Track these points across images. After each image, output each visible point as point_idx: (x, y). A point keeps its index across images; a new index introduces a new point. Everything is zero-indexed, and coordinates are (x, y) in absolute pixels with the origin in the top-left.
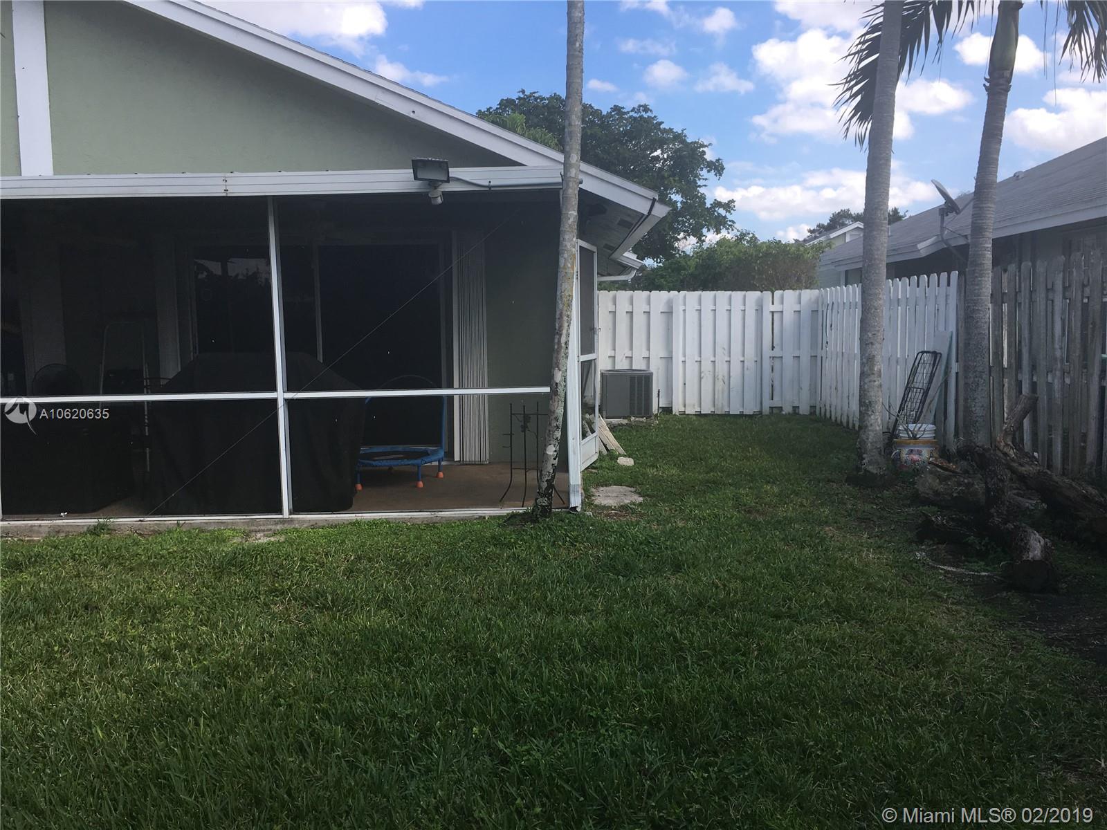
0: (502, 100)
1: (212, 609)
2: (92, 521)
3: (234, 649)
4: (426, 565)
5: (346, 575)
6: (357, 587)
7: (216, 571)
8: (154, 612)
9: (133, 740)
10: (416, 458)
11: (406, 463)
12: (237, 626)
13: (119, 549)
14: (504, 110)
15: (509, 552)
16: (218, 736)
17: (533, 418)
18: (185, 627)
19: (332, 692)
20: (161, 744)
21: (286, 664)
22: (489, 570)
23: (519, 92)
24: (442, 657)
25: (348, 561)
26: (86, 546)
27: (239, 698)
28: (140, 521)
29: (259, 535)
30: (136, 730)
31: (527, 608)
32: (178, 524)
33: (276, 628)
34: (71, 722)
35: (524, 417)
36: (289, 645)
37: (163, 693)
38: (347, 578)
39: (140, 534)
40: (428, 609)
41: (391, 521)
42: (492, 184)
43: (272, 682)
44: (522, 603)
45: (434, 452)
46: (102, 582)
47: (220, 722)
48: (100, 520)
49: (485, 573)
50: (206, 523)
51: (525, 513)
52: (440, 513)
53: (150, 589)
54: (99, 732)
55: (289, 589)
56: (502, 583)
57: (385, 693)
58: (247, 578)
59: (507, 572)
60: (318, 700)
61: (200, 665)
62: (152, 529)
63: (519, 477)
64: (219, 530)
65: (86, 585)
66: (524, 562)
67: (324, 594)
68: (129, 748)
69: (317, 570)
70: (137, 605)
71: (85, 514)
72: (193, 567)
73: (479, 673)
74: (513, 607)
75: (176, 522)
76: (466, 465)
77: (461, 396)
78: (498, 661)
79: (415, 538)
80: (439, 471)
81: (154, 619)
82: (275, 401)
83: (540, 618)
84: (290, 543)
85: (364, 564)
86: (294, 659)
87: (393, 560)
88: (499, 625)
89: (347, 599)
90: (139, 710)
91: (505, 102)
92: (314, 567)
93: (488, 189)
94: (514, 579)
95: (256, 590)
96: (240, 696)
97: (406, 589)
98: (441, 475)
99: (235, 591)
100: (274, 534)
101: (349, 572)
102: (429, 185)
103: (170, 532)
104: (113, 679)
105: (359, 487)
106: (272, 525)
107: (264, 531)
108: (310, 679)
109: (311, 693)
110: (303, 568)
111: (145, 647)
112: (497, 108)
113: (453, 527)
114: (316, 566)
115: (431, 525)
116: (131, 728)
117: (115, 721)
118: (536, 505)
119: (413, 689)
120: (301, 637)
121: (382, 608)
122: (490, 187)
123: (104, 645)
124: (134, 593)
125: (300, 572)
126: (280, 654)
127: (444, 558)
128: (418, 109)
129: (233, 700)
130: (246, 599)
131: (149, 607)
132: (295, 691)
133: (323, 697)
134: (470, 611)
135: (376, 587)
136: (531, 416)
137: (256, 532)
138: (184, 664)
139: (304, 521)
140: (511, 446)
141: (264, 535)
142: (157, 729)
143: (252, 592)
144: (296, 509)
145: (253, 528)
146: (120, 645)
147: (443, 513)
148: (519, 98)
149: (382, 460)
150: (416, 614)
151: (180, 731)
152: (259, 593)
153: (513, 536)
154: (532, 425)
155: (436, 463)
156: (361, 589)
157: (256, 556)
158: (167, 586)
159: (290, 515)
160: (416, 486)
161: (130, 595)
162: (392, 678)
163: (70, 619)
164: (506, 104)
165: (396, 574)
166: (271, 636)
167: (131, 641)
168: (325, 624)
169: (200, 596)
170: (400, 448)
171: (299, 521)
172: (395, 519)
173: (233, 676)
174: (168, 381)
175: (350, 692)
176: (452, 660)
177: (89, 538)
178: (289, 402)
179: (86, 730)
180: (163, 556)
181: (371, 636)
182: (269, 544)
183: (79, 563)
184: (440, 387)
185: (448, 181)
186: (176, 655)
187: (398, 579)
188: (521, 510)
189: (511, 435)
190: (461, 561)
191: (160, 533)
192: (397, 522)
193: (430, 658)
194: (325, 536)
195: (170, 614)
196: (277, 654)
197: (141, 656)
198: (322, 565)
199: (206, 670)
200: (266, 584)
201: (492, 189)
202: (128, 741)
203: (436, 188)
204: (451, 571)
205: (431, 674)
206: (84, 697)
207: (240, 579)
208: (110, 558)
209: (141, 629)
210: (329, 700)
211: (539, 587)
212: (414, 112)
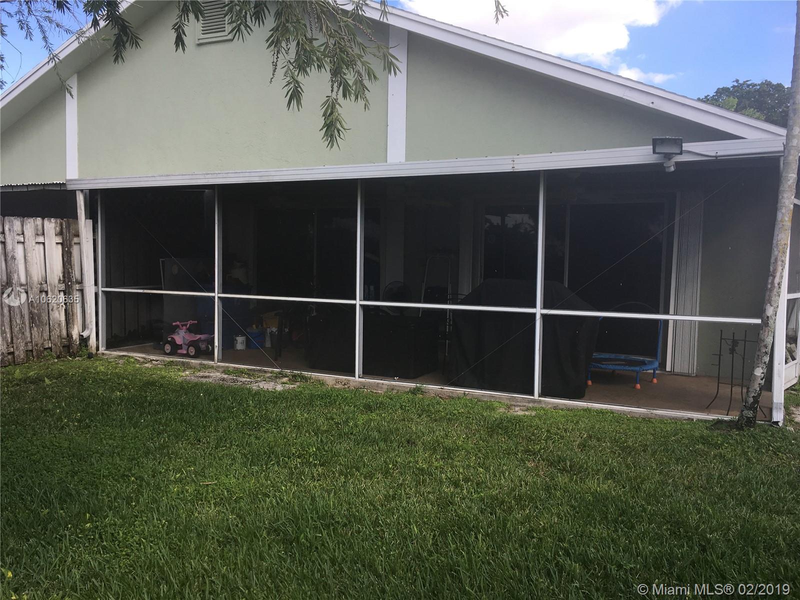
0: (718, 89)
1: (486, 457)
2: (412, 385)
3: (501, 488)
4: (644, 451)
5: (580, 448)
6: (589, 458)
7: (489, 430)
8: (449, 453)
9: (436, 539)
10: (636, 366)
11: (628, 369)
12: (503, 472)
13: (428, 405)
14: (720, 97)
15: (716, 452)
16: (490, 550)
17: (741, 344)
18: (469, 466)
19: (571, 536)
20: (453, 546)
21: (537, 507)
22: (698, 464)
23: (734, 82)
24: (659, 528)
25: (581, 438)
26: (409, 401)
27: (505, 526)
28: (441, 388)
29: (517, 409)
30: (438, 532)
31: (733, 501)
32: (464, 394)
33: (530, 479)
34: (398, 518)
35: (733, 342)
36: (539, 494)
37: (455, 510)
38: (581, 450)
39: (441, 397)
40: (647, 486)
41: (614, 411)
42: (719, 154)
43: (528, 518)
44: (728, 496)
45: (651, 363)
46: (419, 426)
47: (492, 539)
48: (418, 385)
49: (694, 465)
50: (482, 395)
51: (731, 421)
52: (655, 411)
53: (447, 435)
54: (415, 528)
55: (539, 451)
56: (710, 477)
57: (613, 546)
58: (509, 438)
59: (714, 468)
60: (561, 540)
61: (479, 496)
62: (448, 395)
63: (725, 390)
64: (491, 401)
65: (408, 427)
66: (730, 462)
67: (564, 461)
68: (433, 544)
69: (559, 441)
70: (439, 445)
71: (408, 380)
72: (474, 425)
73: (692, 548)
74: (721, 498)
75: (463, 392)
76: (676, 375)
77: (675, 321)
78: (708, 541)
79: (634, 428)
80: (654, 378)
81: (449, 457)
82: (534, 315)
83: (744, 511)
84: (539, 418)
85: (594, 442)
86: (543, 505)
87: (617, 442)
88: (708, 511)
89: (581, 467)
90: (439, 519)
91: (721, 90)
92: (557, 438)
93: (714, 158)
94: (720, 475)
95: (515, 449)
96: (506, 524)
97: (628, 466)
98: (655, 381)
99: (502, 447)
100: (527, 410)
101: (583, 446)
102: (665, 157)
103: (459, 398)
104: (423, 494)
105: (590, 383)
106: (527, 402)
107: (520, 406)
108: (555, 523)
109: (556, 533)
110: (548, 438)
111: (443, 476)
112: (713, 96)
113: (665, 423)
114: (558, 438)
115: (647, 420)
116: (435, 531)
117: (425, 523)
118: (741, 416)
119: (636, 548)
120: (547, 489)
121: (609, 479)
122: (716, 157)
123: (418, 469)
124: (437, 437)
125: (546, 441)
126: (533, 499)
127: (659, 448)
128: (656, 100)
129: (501, 527)
130: (509, 454)
131: (446, 448)
132: (545, 530)
133: (565, 539)
134: (682, 494)
135: (603, 461)
136: (739, 342)
137: (514, 406)
138: (468, 493)
139: (549, 403)
140: (719, 365)
141: (520, 409)
142: (451, 534)
143: (513, 449)
144: (543, 394)
145: (513, 403)
146: (428, 471)
147: (657, 411)
148: (734, 87)
149: (609, 364)
150: (637, 489)
151: (466, 540)
152: (518, 452)
153: (720, 439)
154: (739, 348)
155: (652, 371)
156: (592, 461)
157: (516, 424)
158: (457, 435)
159: (539, 397)
160: (635, 387)
161: (435, 438)
162: (618, 535)
163: (398, 448)
164: (721, 92)
165: (619, 454)
166: (526, 484)
167: (435, 470)
168: (565, 483)
169: (479, 446)
170: (623, 357)
171: (545, 402)
172: (618, 411)
173: (500, 507)
174: (465, 296)
175: (585, 540)
176: (667, 532)
177: (410, 396)
178: (544, 316)
179: (407, 525)
180: (455, 415)
181: (601, 499)
182: (524, 416)
183: (405, 411)
184: (657, 313)
185: (681, 153)
186: (463, 484)
187: (621, 458)
188: (726, 418)
189: (720, 355)
190: (673, 452)
191: (453, 398)
192: (619, 413)
193: (649, 526)
194: (563, 416)
195: (459, 455)
196: (532, 499)
197: (441, 482)
198: (562, 437)
199: (482, 500)
200: (523, 446)
201: (718, 158)
202: (433, 539)
203: (670, 159)
204: (665, 459)
205: (650, 539)
206: (406, 502)
207: (505, 438)
208: (423, 411)
209: (441, 463)
210: (570, 542)
211: (744, 485)
212: (653, 103)
